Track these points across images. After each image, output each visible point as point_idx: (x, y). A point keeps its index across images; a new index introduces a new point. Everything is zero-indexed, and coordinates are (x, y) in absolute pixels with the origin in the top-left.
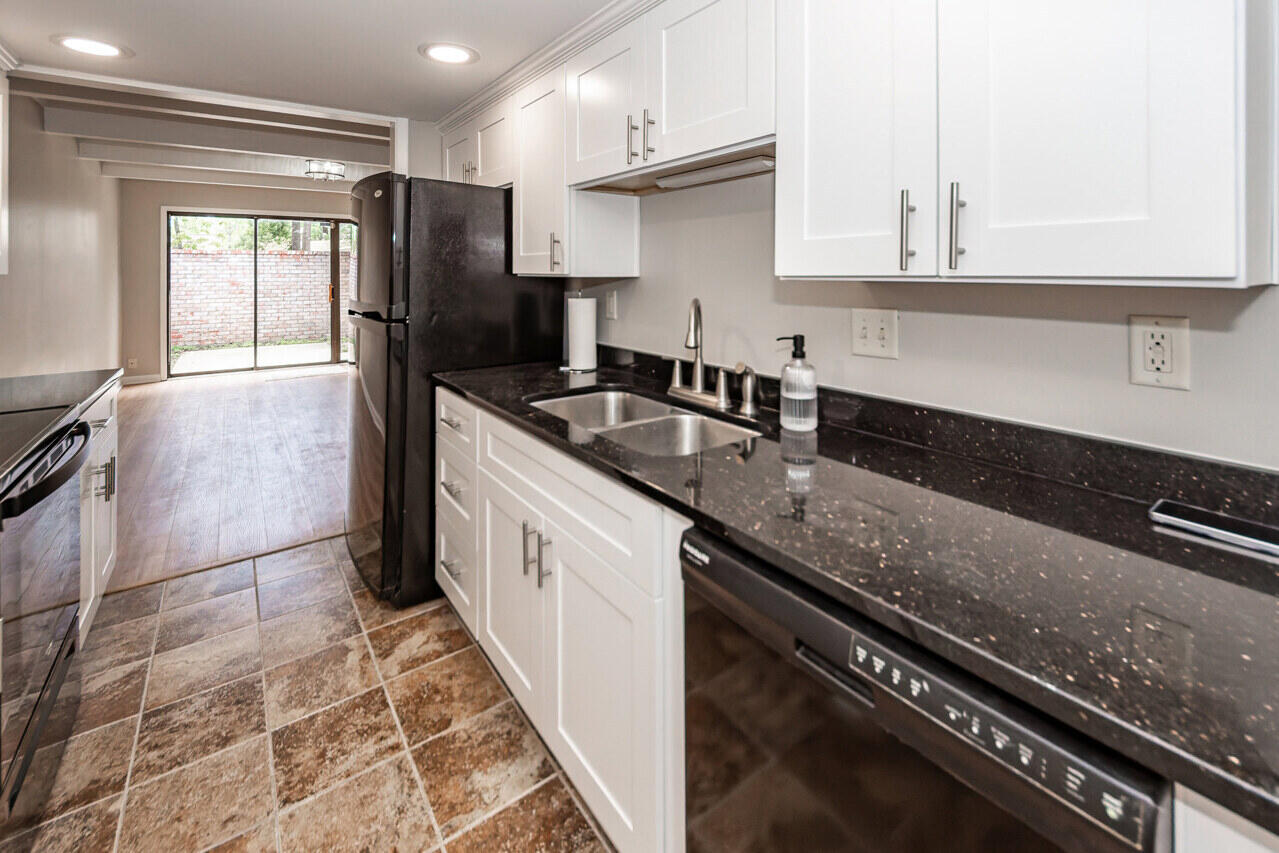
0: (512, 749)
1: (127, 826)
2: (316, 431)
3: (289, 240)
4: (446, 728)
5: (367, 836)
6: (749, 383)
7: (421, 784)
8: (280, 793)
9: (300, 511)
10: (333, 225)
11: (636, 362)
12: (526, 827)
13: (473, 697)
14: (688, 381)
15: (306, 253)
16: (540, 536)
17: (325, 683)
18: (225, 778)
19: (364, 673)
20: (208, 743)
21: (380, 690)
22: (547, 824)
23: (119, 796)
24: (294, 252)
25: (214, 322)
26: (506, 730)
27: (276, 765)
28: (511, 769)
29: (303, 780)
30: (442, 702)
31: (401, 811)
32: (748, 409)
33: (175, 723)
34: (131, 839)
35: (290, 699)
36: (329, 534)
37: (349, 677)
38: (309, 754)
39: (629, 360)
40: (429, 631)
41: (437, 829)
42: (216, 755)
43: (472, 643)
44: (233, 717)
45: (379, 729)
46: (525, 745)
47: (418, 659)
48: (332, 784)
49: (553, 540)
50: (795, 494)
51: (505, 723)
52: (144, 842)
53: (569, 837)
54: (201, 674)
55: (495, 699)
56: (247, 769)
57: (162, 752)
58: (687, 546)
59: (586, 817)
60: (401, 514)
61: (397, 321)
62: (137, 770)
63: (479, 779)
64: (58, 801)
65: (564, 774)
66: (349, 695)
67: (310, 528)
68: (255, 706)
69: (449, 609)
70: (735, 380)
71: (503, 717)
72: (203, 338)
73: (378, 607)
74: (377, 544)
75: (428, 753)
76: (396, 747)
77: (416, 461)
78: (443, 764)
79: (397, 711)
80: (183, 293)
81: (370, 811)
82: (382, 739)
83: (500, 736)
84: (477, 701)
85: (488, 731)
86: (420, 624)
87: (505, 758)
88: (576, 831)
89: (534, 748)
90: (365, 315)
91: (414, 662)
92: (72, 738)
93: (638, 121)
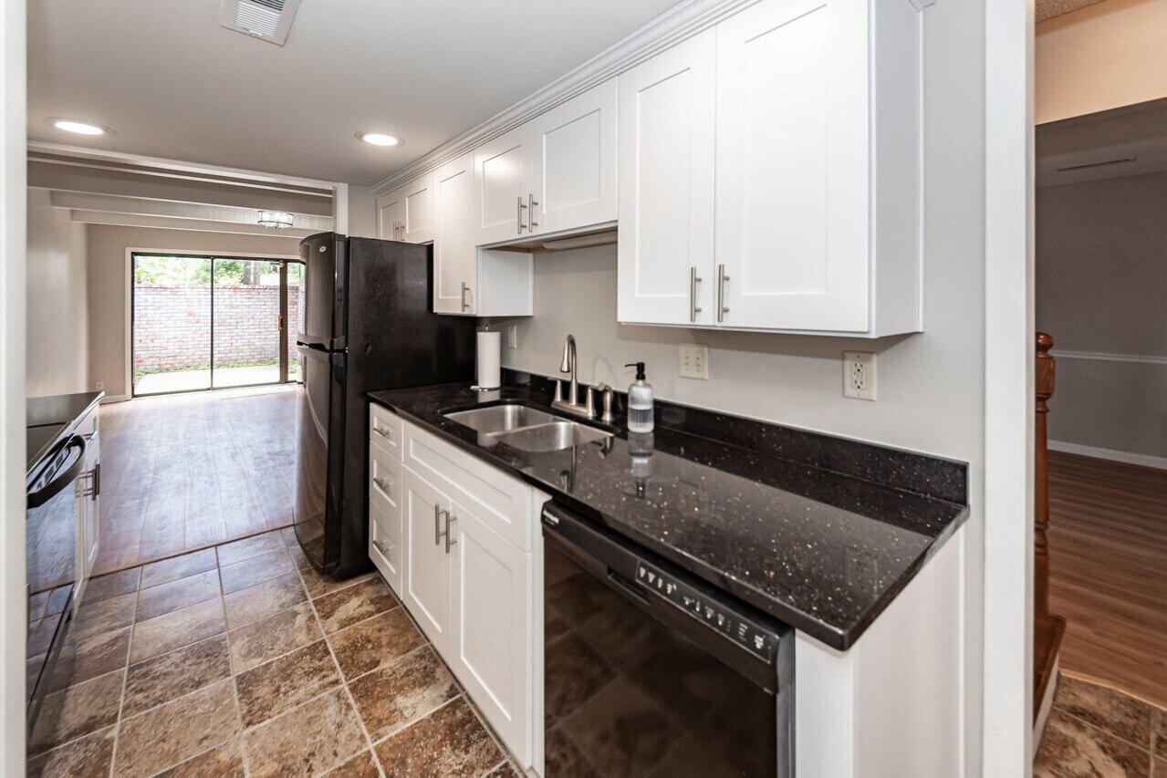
0: (427, 680)
1: (121, 747)
2: (268, 442)
3: (241, 274)
4: (376, 667)
5: (314, 743)
6: (608, 398)
7: (356, 707)
8: (244, 718)
9: (255, 508)
10: (282, 265)
11: (532, 382)
12: (436, 731)
13: (398, 644)
14: (566, 396)
15: (257, 287)
16: (447, 514)
17: (278, 639)
18: (199, 711)
19: (310, 630)
20: (184, 686)
21: (323, 642)
22: (451, 729)
23: (113, 728)
24: (246, 286)
25: (173, 348)
26: (423, 666)
27: (240, 699)
28: (427, 693)
29: (262, 708)
30: (373, 648)
31: (339, 726)
32: (607, 417)
33: (156, 673)
34: (126, 756)
35: (249, 652)
36: (280, 525)
37: (299, 634)
38: (266, 690)
39: (526, 380)
40: (362, 598)
41: (368, 737)
42: (191, 694)
43: (397, 605)
44: (203, 667)
45: (322, 670)
46: (437, 676)
47: (353, 618)
48: (286, 708)
49: (458, 517)
50: (637, 478)
51: (422, 661)
52: (135, 758)
53: (468, 736)
54: (175, 636)
55: (415, 645)
56: (217, 703)
57: (146, 694)
58: (546, 513)
59: (482, 722)
60: (340, 506)
61: (338, 351)
62: (126, 708)
63: (400, 701)
64: (63, 733)
65: (467, 694)
66: (297, 646)
67: (264, 520)
68: (222, 658)
69: (381, 580)
70: (598, 395)
71: (422, 657)
72: (162, 362)
73: (321, 581)
74: (320, 532)
75: (362, 685)
76: (336, 682)
77: (353, 463)
78: (372, 693)
79: (337, 657)
80: (144, 323)
81: (316, 728)
82: (324, 677)
83: (418, 670)
84: (400, 646)
85: (408, 667)
86: (356, 591)
87: (421, 686)
88: (473, 732)
89: (444, 677)
90: (312, 346)
91: (351, 620)
92: (71, 688)
93: (526, 202)
